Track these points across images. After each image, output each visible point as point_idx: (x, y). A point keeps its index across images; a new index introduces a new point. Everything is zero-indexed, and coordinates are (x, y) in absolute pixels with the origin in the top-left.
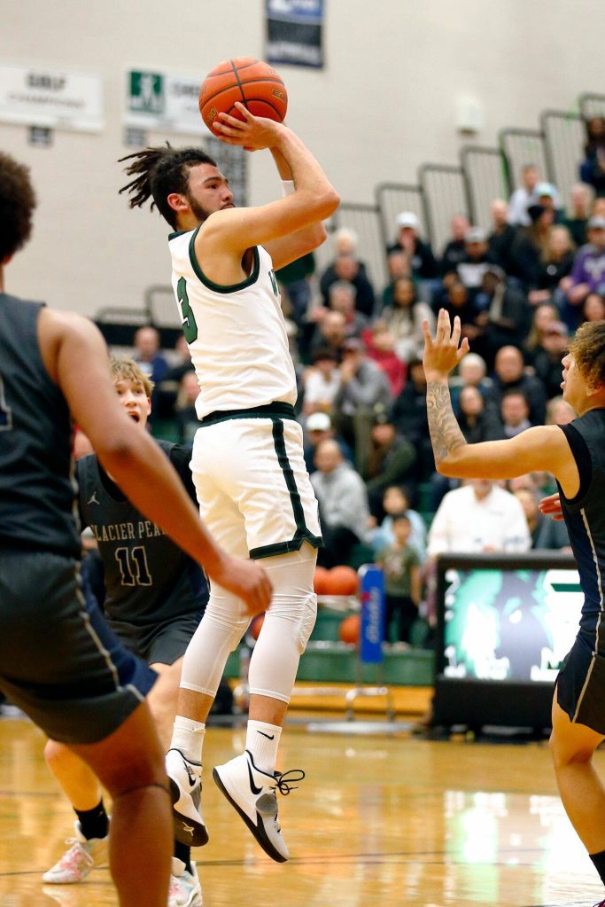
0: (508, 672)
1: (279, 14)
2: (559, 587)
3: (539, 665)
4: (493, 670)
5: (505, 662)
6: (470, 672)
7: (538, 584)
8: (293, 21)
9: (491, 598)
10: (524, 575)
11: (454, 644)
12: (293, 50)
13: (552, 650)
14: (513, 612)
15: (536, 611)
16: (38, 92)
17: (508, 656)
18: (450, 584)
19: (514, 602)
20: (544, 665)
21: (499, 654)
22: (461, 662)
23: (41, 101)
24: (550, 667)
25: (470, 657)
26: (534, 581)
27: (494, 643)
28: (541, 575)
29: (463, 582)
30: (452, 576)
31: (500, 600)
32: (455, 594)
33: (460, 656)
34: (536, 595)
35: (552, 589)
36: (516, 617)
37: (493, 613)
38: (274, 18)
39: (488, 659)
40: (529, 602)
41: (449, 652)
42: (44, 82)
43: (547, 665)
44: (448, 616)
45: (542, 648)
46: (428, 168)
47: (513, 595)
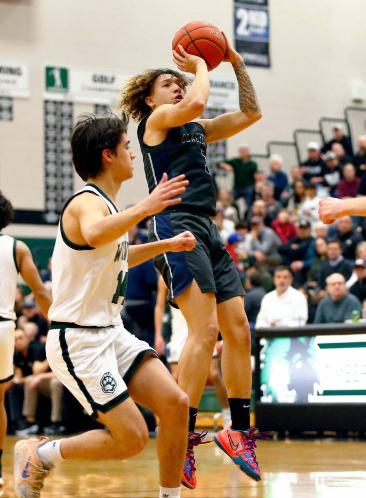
0: (295, 399)
1: (243, 36)
2: (322, 346)
3: (312, 394)
4: (287, 397)
5: (294, 393)
6: (275, 400)
7: (311, 344)
8: (251, 40)
9: (285, 355)
10: (302, 340)
11: (265, 383)
12: (252, 57)
13: (319, 384)
14: (297, 362)
15: (310, 360)
16: (99, 85)
17: (295, 389)
18: (262, 347)
19: (298, 356)
20: (315, 393)
21: (290, 388)
22: (270, 393)
23: (101, 90)
24: (318, 394)
25: (274, 390)
26: (308, 342)
27: (288, 381)
28: (312, 339)
29: (269, 345)
30: (263, 342)
31: (290, 355)
32: (265, 353)
33: (268, 390)
34: (310, 351)
35: (318, 347)
36: (299, 365)
37: (286, 363)
38: (240, 39)
39: (284, 391)
40: (306, 356)
41: (263, 388)
42: (103, 79)
43: (317, 393)
44: (262, 366)
45: (313, 383)
46: (325, 119)
47: (296, 352)
